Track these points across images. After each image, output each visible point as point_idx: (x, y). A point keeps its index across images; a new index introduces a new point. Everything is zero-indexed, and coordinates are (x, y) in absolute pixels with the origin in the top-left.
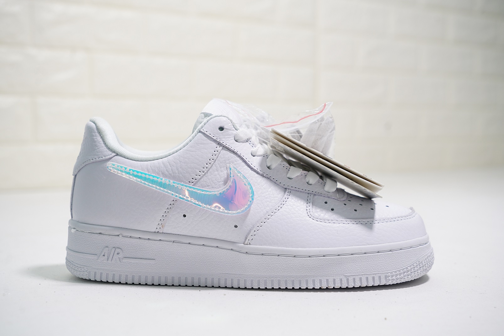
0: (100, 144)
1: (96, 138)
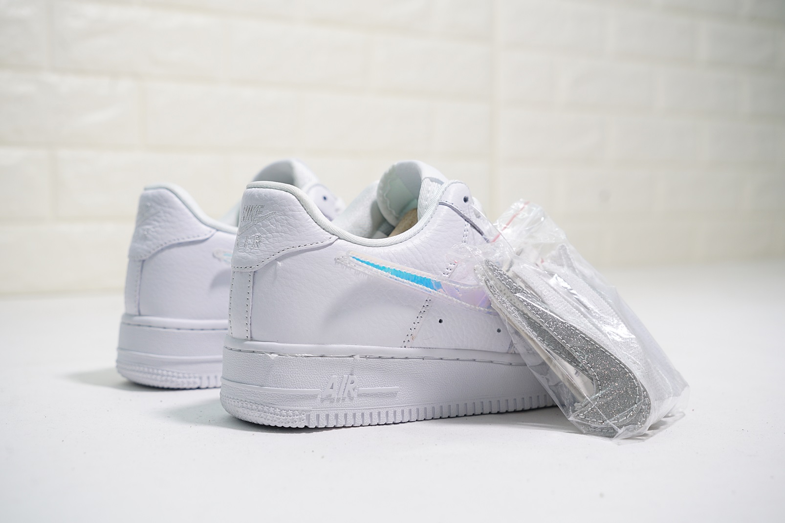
0: (308, 223)
1: (301, 214)
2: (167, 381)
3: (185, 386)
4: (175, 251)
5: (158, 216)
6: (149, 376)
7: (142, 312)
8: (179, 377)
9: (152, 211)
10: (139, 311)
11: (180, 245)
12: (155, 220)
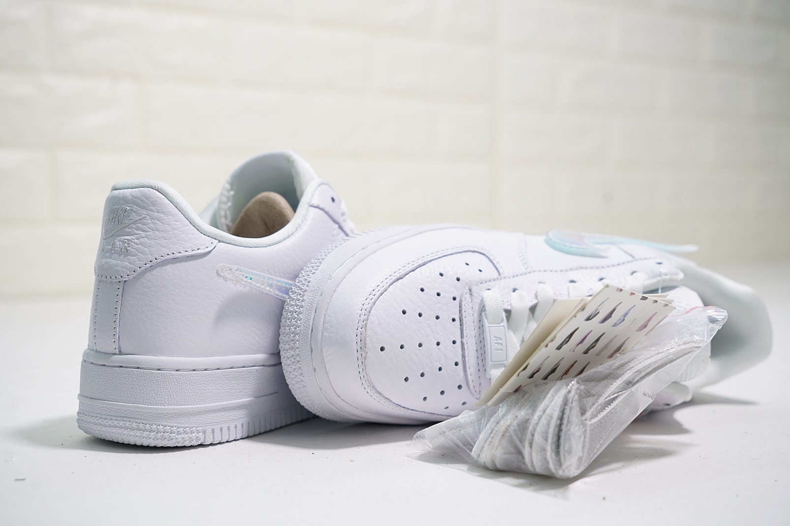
2: (163, 438)
3: (187, 444)
4: (169, 268)
5: (144, 224)
6: (138, 433)
7: (123, 350)
8: (179, 433)
9: (134, 217)
10: (120, 348)
11: (176, 260)
12: (138, 229)
